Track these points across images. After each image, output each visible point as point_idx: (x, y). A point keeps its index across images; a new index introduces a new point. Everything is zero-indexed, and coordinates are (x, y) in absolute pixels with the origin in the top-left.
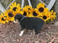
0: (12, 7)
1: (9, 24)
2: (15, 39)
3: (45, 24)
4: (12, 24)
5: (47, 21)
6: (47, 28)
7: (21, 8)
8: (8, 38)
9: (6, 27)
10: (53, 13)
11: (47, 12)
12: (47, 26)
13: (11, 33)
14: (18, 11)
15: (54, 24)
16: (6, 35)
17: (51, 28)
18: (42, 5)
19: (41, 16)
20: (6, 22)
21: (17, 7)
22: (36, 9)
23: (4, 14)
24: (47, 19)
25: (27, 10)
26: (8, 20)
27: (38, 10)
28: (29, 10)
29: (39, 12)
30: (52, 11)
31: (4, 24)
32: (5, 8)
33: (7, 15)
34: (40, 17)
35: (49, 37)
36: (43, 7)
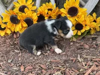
0: (18, 6)
1: (11, 37)
3: (80, 40)
4: (17, 38)
7: (34, 8)
8: (5, 62)
10: (95, 18)
12: (82, 43)
13: (12, 53)
14: (28, 13)
15: (97, 39)
16: (2, 56)
17: (90, 47)
18: (74, 3)
20: (6, 33)
21: (26, 5)
22: (63, 9)
24: (83, 31)
25: (46, 11)
26: (9, 29)
27: (66, 13)
28: (50, 11)
29: (68, 16)
30: (94, 14)
31: (2, 37)
33: (8, 20)
36: (77, 5)
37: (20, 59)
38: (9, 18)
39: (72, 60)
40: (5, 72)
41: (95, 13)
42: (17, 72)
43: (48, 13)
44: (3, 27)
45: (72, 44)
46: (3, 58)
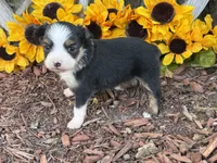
0: (41, 5)
1: (29, 74)
2: (54, 133)
3: (181, 74)
4: (43, 75)
5: (186, 61)
6: (188, 89)
8: (23, 129)
9: (15, 86)
10: (211, 27)
11: (186, 22)
12: (187, 81)
13: (35, 109)
16: (15, 117)
17: (206, 89)
19: (160, 39)
20: (17, 67)
21: (59, 2)
22: (141, 7)
23: (10, 32)
26: (24, 56)
28: (113, 14)
29: (154, 22)
30: (208, 18)
32: (14, 9)
33: (20, 36)
34: (158, 42)
35: (198, 128)
37: (55, 121)
38: (23, 33)
39: (172, 118)
40: (28, 150)
41: (209, 16)
42: (55, 149)
43: (108, 19)
44: (10, 53)
45: (164, 83)
46: (17, 120)
